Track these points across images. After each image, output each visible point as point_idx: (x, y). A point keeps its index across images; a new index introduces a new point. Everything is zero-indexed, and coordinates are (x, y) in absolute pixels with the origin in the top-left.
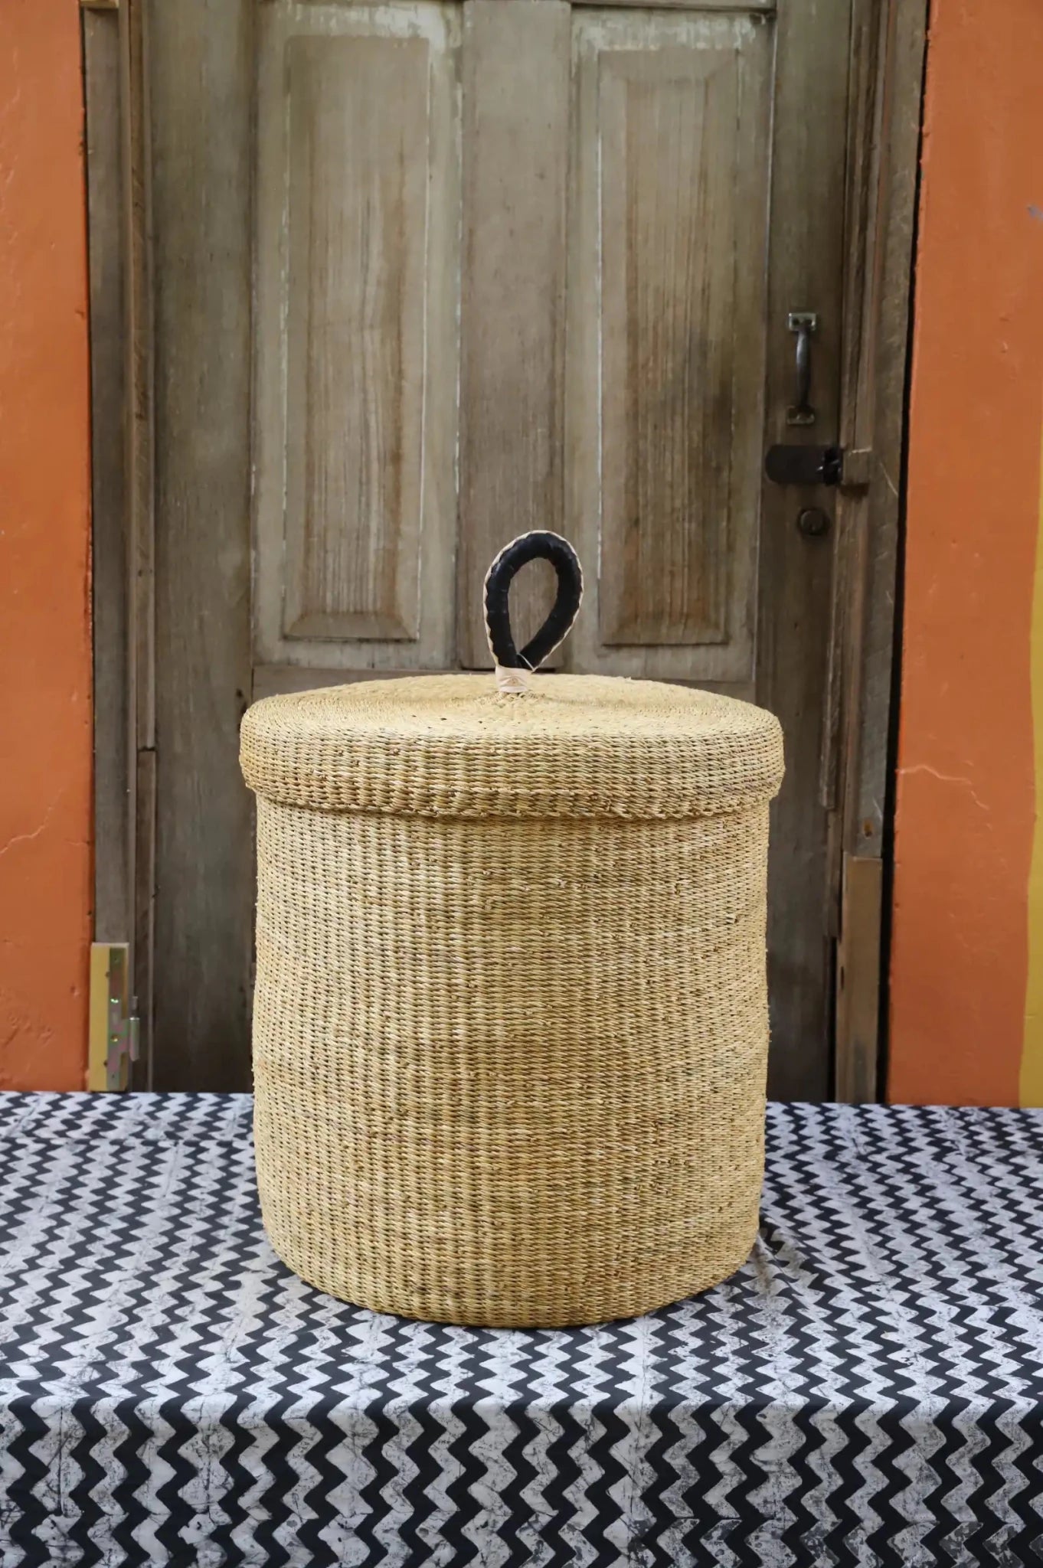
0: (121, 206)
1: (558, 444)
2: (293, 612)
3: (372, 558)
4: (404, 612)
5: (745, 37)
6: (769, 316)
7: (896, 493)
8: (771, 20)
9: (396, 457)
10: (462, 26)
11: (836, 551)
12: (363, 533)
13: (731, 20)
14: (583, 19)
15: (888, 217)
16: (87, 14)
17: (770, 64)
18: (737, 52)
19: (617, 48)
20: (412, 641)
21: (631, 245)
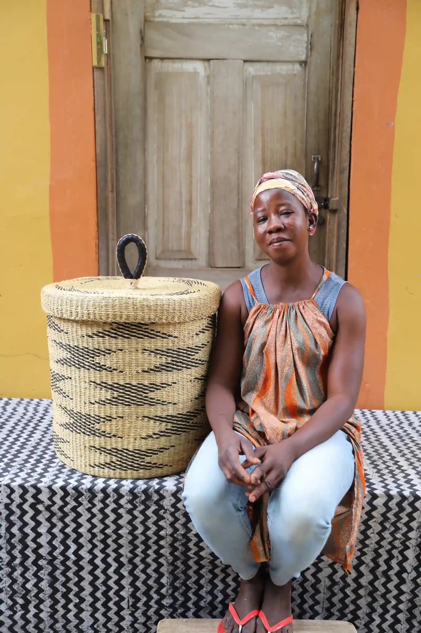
0: (105, 128)
1: (240, 197)
2: (159, 251)
3: (183, 233)
4: (193, 250)
5: (297, 70)
6: (306, 156)
7: (346, 212)
8: (306, 65)
9: (190, 203)
10: (210, 68)
11: (327, 230)
12: (180, 227)
13: (293, 64)
14: (247, 65)
15: (343, 126)
16: (95, 69)
17: (305, 78)
18: (295, 75)
19: (258, 73)
20: (196, 259)
21: (263, 135)
